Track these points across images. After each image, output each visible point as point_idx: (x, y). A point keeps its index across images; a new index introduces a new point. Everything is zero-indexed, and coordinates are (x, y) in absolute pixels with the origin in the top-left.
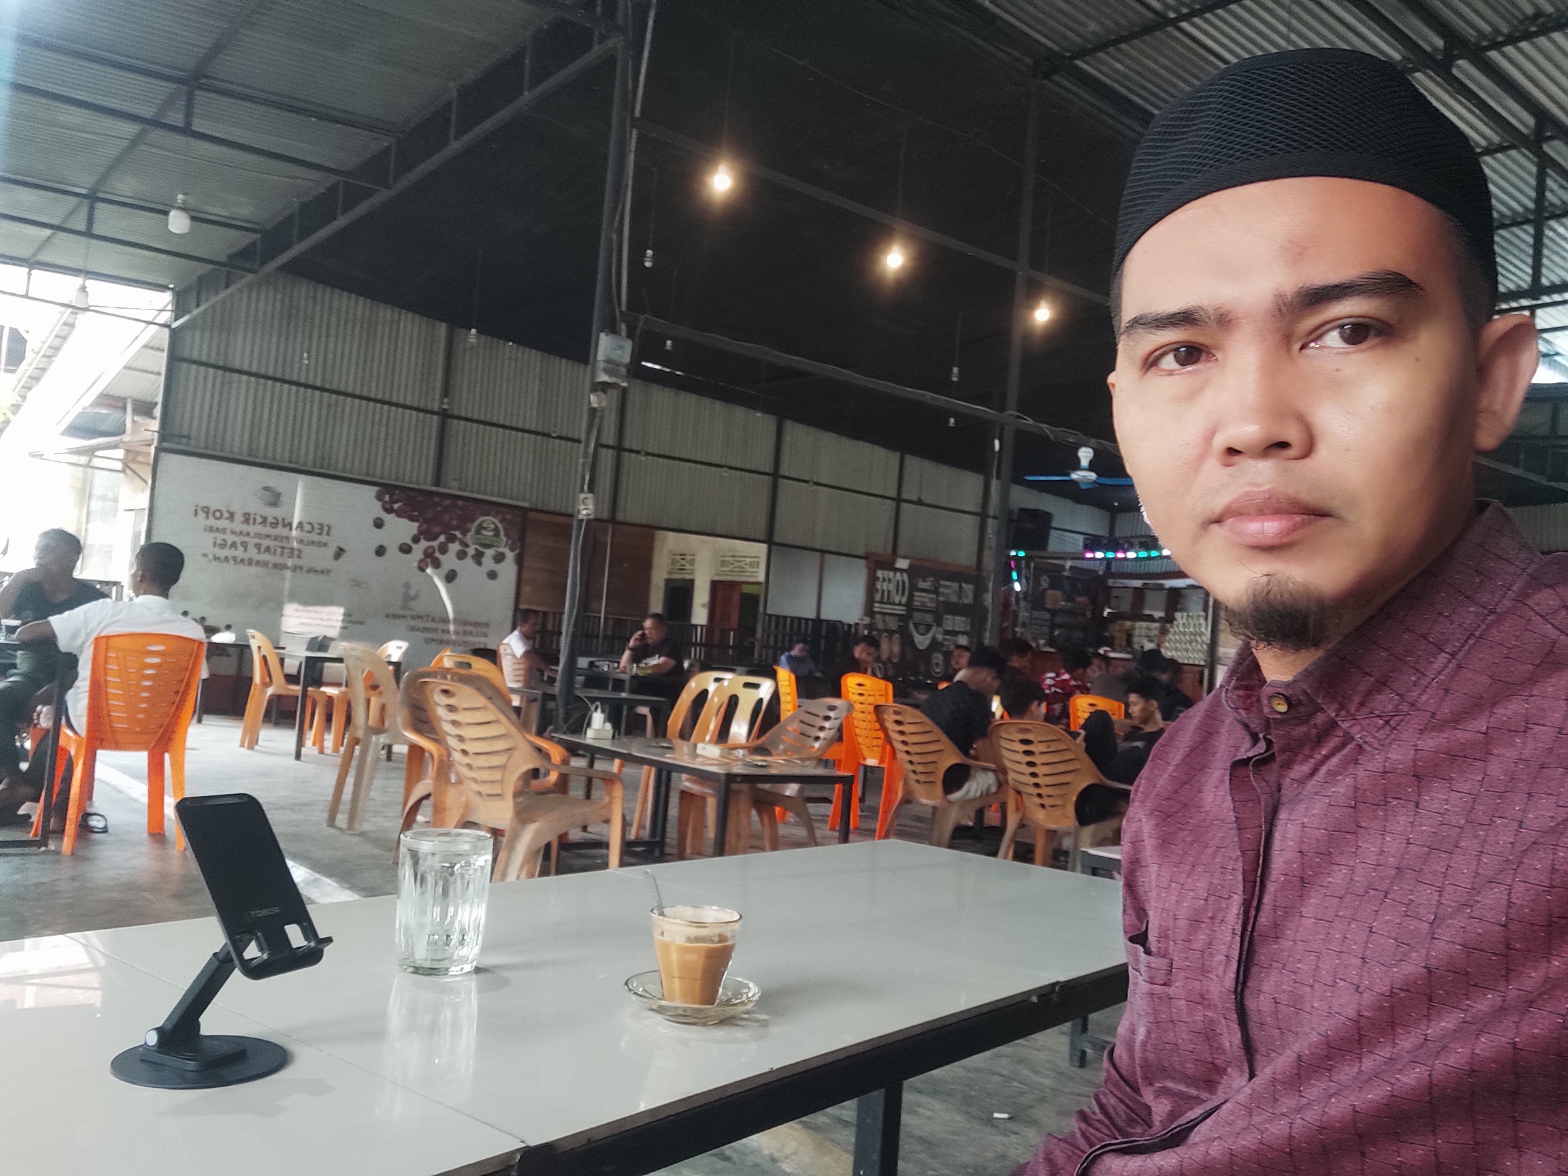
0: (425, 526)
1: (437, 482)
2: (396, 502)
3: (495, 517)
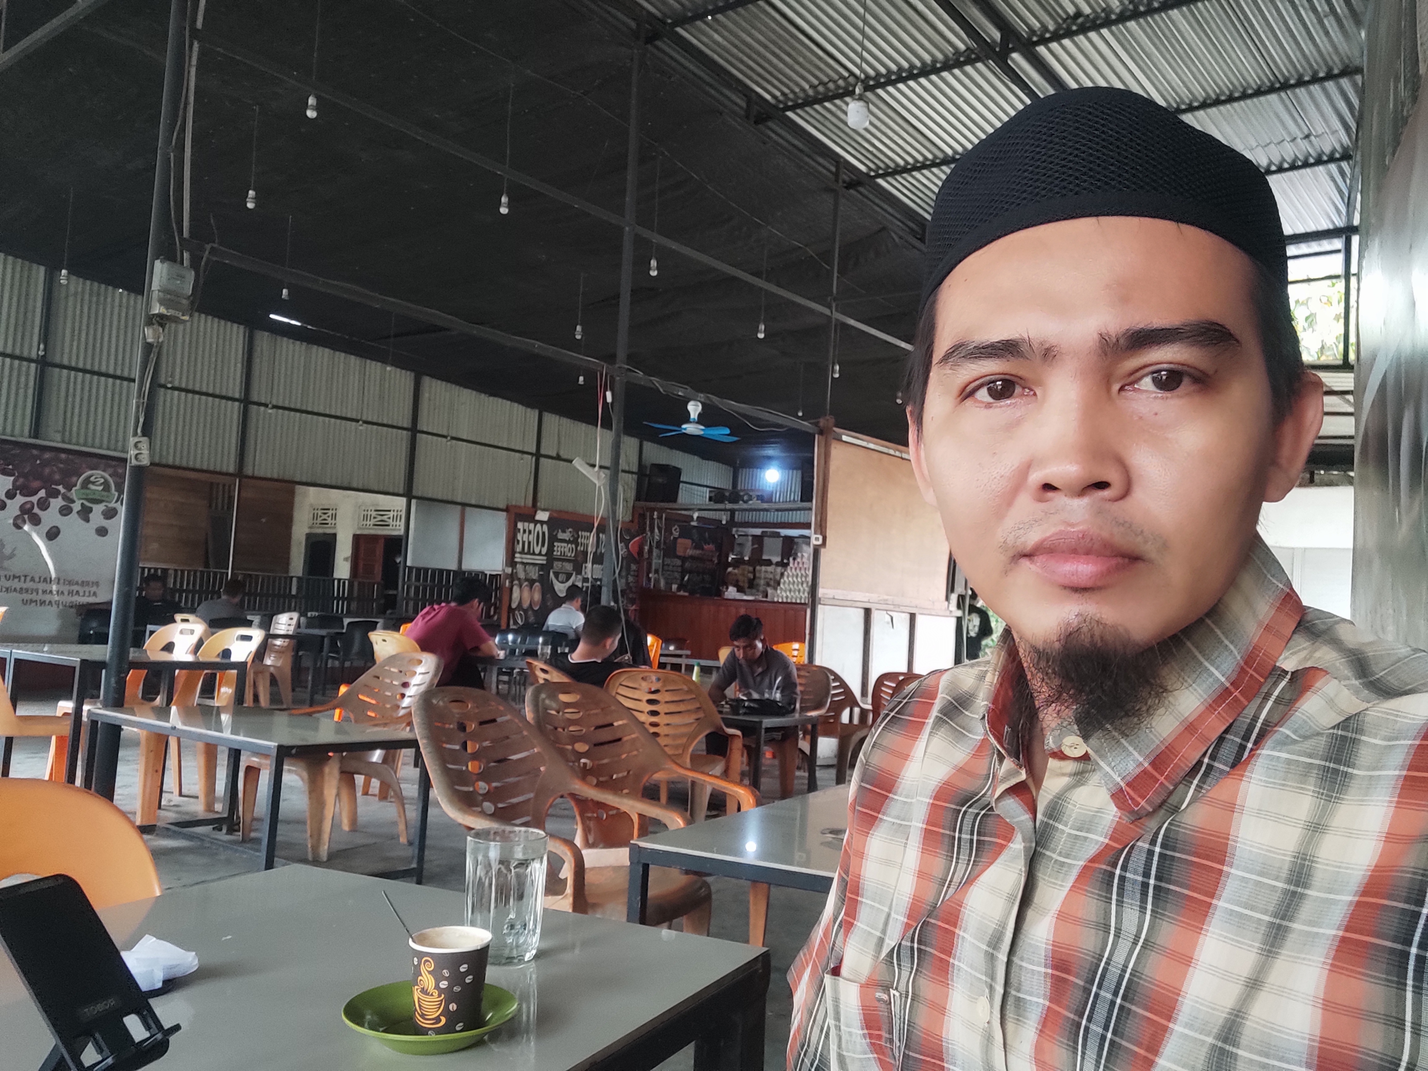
0: (21, 480)
1: (36, 433)
3: (104, 471)
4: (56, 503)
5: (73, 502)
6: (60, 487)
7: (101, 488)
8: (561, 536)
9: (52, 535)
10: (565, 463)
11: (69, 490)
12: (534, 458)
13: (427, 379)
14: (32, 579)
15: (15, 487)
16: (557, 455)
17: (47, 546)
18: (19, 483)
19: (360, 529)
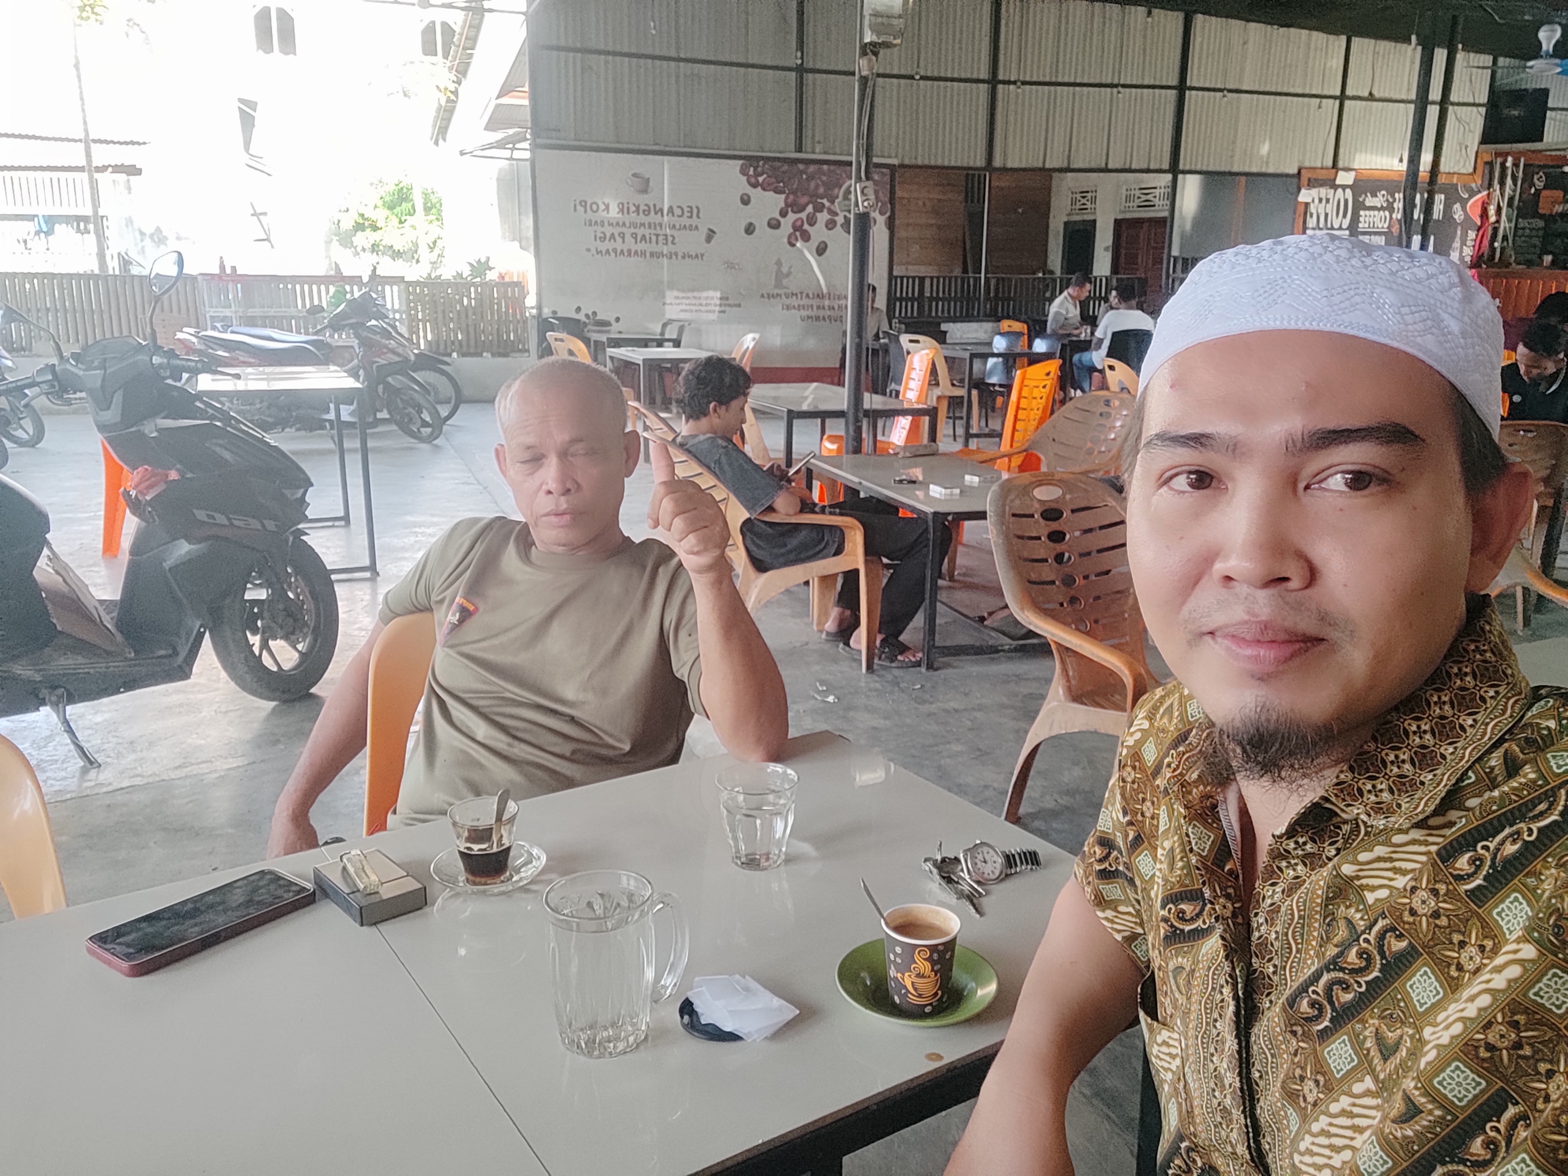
0: (791, 197)
1: (799, 148)
2: (761, 175)
4: (823, 217)
5: (836, 214)
6: (825, 201)
8: (1370, 201)
9: (821, 250)
10: (1380, 104)
11: (833, 202)
12: (1337, 102)
13: (1199, 18)
14: (807, 295)
15: (787, 205)
16: (1371, 94)
17: (817, 261)
18: (790, 200)
19: (1121, 212)
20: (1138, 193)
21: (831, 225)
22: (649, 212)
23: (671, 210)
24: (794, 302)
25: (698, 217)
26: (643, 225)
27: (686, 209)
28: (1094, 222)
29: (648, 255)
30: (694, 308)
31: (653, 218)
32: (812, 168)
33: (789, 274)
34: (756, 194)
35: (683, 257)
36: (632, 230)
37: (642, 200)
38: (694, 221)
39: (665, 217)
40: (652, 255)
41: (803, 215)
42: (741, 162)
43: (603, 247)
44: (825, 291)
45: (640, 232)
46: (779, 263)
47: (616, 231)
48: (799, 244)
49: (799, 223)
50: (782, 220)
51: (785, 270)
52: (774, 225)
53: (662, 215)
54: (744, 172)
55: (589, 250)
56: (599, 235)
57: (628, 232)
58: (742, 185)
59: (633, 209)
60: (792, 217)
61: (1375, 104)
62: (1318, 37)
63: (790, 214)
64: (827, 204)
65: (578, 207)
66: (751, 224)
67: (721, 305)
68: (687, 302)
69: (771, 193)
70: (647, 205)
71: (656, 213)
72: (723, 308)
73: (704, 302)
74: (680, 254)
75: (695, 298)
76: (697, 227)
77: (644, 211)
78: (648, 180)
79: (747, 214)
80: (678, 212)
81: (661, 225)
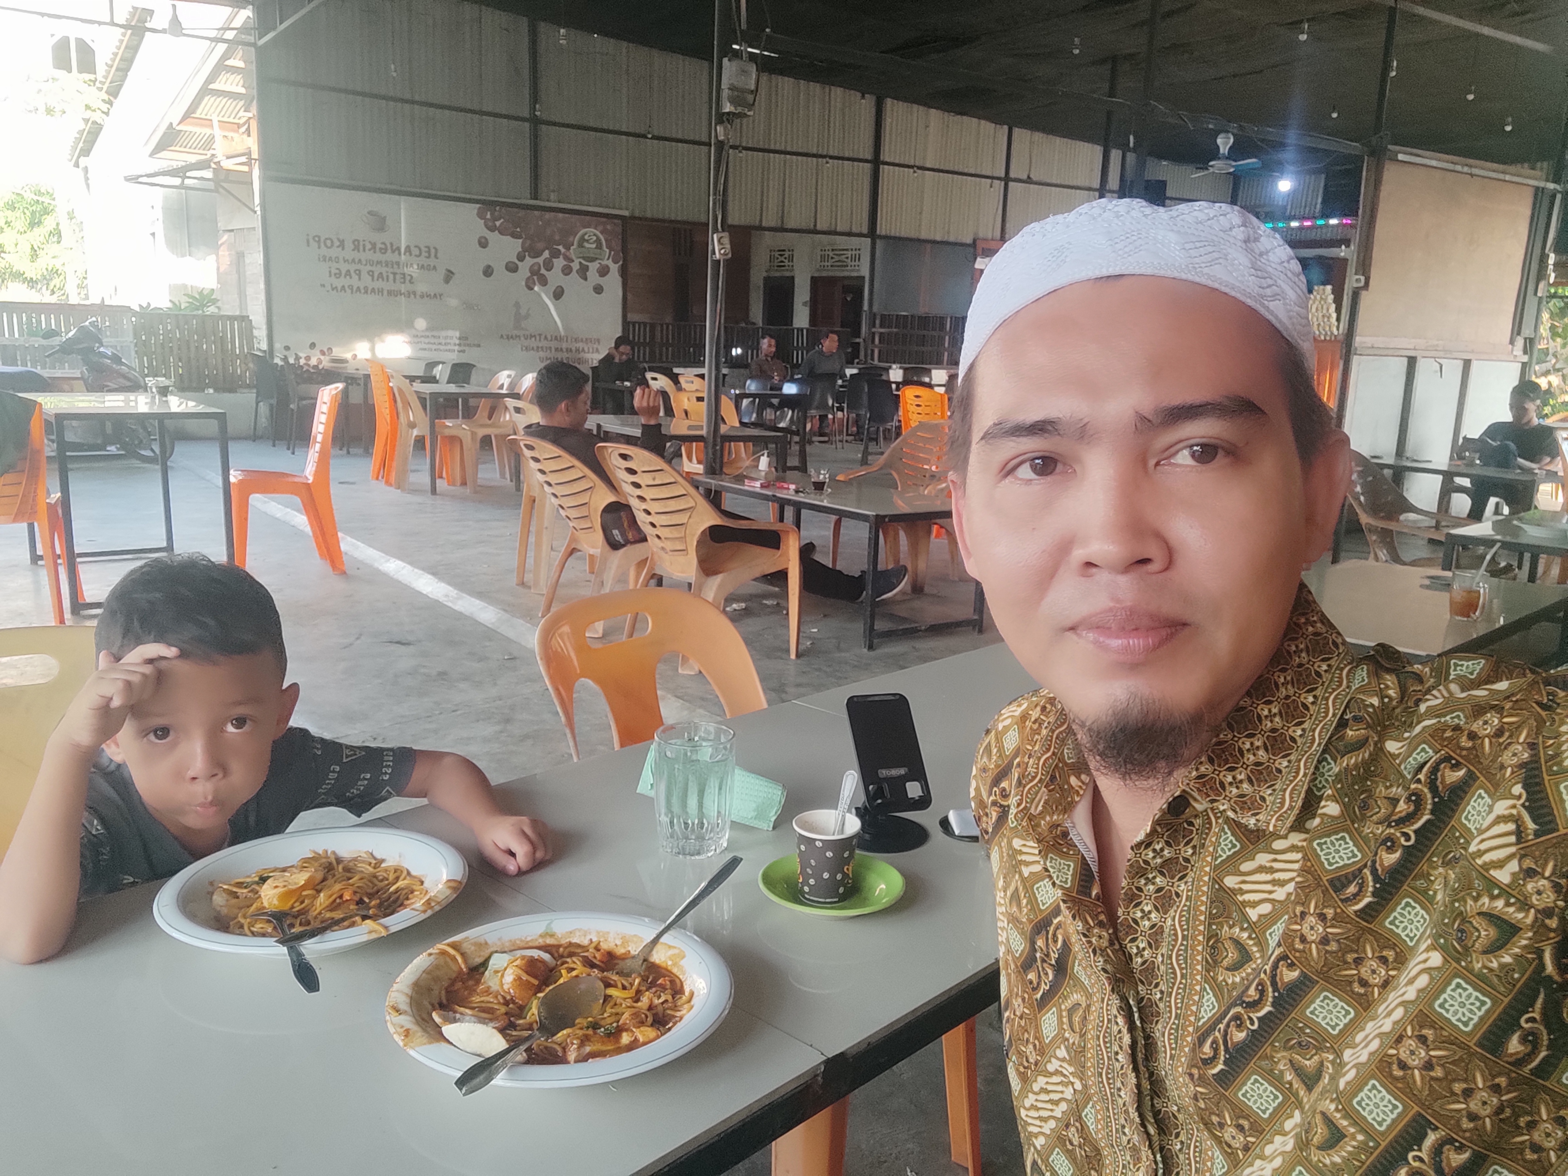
4: (559, 263)
5: (572, 261)
6: (560, 248)
7: (594, 246)
9: (558, 294)
10: (1036, 186)
11: (568, 249)
12: (1003, 183)
13: (889, 101)
14: (546, 338)
15: (525, 250)
16: (1029, 177)
17: (555, 306)
18: (527, 245)
19: (818, 270)
20: (831, 254)
21: (567, 271)
22: (386, 249)
23: (408, 249)
24: (533, 343)
25: (436, 257)
26: (379, 263)
27: (424, 249)
28: (793, 278)
29: (385, 293)
30: (434, 347)
31: (389, 256)
32: (548, 215)
33: (527, 316)
34: (494, 237)
35: (422, 297)
36: (369, 268)
37: (379, 238)
38: (432, 262)
39: (403, 257)
40: (390, 293)
41: (540, 260)
42: (478, 206)
43: (339, 283)
44: (563, 333)
45: (377, 270)
46: (517, 305)
47: (352, 268)
48: (536, 288)
49: (536, 268)
50: (520, 264)
51: (523, 312)
52: (512, 268)
53: (400, 254)
54: (481, 215)
55: (322, 286)
56: (334, 271)
57: (365, 269)
58: (479, 228)
59: (368, 246)
60: (529, 261)
61: (1032, 186)
62: (987, 127)
63: (527, 258)
64: (563, 250)
65: (311, 241)
66: (489, 267)
67: (460, 345)
68: (427, 340)
69: (509, 238)
70: (383, 243)
71: (393, 252)
72: (462, 348)
73: (443, 342)
74: (418, 293)
75: (434, 337)
76: (435, 268)
77: (381, 249)
78: (384, 219)
79: (485, 257)
80: (416, 251)
81: (398, 264)
